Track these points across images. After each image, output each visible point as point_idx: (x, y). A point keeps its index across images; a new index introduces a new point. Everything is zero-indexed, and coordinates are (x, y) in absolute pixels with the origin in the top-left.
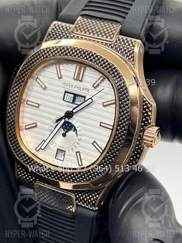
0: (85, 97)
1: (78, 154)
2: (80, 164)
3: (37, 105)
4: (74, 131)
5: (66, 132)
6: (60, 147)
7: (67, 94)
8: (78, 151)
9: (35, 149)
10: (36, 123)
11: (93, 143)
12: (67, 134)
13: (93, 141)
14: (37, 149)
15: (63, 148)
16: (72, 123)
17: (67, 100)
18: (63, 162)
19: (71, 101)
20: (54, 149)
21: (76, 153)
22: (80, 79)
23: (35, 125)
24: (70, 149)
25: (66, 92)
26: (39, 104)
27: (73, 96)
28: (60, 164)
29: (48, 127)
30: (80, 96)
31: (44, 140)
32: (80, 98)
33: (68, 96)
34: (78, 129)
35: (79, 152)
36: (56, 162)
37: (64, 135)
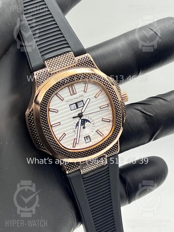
0: (82, 101)
1: (98, 131)
2: (102, 135)
3: (59, 123)
4: (86, 122)
5: (84, 125)
6: (85, 135)
7: (71, 106)
8: (96, 130)
9: (73, 147)
10: (64, 133)
11: (102, 120)
12: (85, 126)
13: (101, 119)
14: (74, 146)
15: (87, 134)
16: (84, 118)
17: (73, 109)
18: (91, 142)
19: (76, 108)
20: (82, 139)
21: (97, 131)
22: (75, 93)
23: (64, 135)
24: (91, 132)
25: (70, 105)
26: (60, 122)
27: (75, 104)
28: (91, 144)
29: (72, 130)
30: (78, 102)
31: (75, 139)
32: (79, 103)
33: (72, 107)
34: (89, 120)
35: (98, 130)
36: (88, 145)
37: (84, 128)
